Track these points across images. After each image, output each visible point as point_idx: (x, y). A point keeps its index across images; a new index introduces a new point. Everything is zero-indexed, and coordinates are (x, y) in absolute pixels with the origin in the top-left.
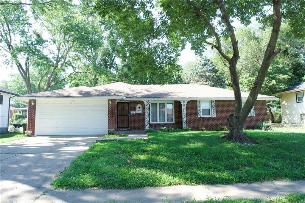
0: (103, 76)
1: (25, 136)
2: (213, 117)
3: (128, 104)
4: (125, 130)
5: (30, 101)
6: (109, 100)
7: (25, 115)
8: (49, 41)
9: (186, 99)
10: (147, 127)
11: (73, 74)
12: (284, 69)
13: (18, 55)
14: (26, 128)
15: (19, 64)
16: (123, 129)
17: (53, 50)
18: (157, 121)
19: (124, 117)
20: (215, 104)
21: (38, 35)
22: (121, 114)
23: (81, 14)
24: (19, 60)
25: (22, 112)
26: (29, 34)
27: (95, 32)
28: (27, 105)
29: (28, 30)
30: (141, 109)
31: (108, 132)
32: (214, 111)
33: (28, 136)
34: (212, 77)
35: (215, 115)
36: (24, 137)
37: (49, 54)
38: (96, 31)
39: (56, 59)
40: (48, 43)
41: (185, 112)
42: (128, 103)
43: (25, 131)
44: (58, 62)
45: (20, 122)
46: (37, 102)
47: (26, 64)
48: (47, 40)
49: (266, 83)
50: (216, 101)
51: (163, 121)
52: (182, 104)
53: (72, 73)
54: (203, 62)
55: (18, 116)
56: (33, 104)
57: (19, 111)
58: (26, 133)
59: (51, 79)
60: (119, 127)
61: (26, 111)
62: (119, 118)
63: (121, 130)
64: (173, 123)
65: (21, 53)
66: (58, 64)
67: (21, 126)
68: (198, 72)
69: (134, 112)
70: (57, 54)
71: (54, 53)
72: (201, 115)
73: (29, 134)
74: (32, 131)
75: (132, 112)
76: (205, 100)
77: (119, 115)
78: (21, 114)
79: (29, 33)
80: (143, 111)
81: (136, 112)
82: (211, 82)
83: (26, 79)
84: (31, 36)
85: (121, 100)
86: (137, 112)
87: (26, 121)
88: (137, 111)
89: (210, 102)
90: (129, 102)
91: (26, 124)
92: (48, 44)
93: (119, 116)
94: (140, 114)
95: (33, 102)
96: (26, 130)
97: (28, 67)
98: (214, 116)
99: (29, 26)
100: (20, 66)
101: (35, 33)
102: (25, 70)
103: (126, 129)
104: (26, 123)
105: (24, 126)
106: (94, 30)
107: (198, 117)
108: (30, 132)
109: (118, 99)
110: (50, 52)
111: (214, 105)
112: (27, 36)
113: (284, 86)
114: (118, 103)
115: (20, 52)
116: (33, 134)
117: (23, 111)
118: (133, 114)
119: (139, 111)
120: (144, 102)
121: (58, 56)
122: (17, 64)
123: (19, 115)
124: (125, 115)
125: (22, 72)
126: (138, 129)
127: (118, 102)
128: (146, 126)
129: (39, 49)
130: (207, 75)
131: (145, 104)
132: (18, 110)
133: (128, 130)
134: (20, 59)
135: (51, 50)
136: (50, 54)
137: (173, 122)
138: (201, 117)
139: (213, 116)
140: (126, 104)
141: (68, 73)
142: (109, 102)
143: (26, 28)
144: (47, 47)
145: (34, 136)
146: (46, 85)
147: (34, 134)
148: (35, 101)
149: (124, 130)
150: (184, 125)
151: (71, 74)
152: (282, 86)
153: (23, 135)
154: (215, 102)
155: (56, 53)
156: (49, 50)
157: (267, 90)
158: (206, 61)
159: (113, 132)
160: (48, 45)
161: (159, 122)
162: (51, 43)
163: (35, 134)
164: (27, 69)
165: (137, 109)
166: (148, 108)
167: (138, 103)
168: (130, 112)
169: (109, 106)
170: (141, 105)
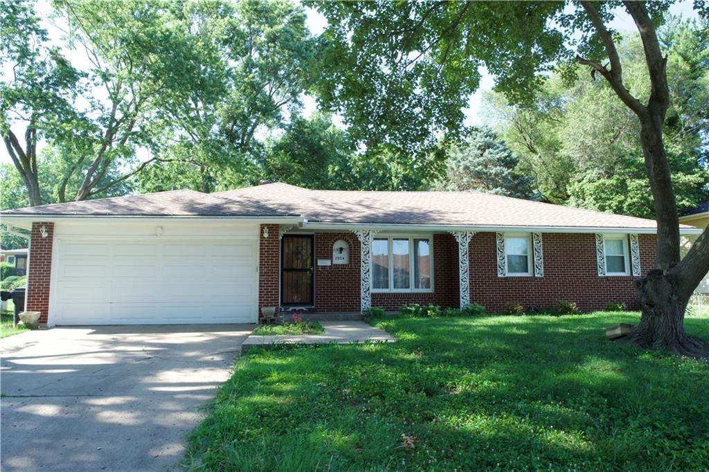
0: (229, 171)
1: (20, 327)
2: (536, 278)
3: (310, 239)
4: (302, 310)
5: (37, 226)
6: (262, 227)
7: (22, 268)
8: (90, 76)
9: (469, 229)
10: (366, 304)
11: (152, 163)
12: (685, 160)
13: (7, 111)
14: (23, 305)
15: (10, 133)
16: (297, 308)
17: (99, 101)
18: (387, 287)
19: (299, 274)
20: (541, 243)
21: (62, 62)
22: (290, 267)
23: (173, 16)
24: (10, 123)
25: (15, 258)
26: (38, 60)
27: (210, 58)
28: (28, 238)
29: (37, 50)
30: (345, 254)
31: (261, 315)
32: (539, 262)
33: (30, 326)
34: (504, 177)
35: (542, 271)
36: (15, 330)
37: (90, 109)
38: (213, 55)
39: (108, 123)
40: (89, 81)
41: (468, 262)
42: (311, 237)
43: (21, 314)
44: (111, 132)
45: (9, 284)
46: (56, 231)
47: (28, 135)
48: (86, 72)
49: (642, 194)
50: (544, 234)
51: (402, 288)
52: (459, 240)
53: (150, 161)
54: (483, 140)
55: (5, 270)
56: (45, 235)
57: (8, 257)
58: (24, 317)
59: (92, 179)
60: (284, 301)
61: (25, 257)
62: (285, 278)
63: (291, 309)
64: (429, 294)
65: (17, 105)
66: (111, 137)
67: (10, 298)
68: (469, 164)
69: (327, 263)
70: (111, 111)
71: (102, 109)
72: (504, 272)
73: (32, 323)
74: (39, 312)
75: (321, 263)
76: (516, 232)
77: (285, 270)
78: (13, 265)
79: (39, 55)
80: (350, 258)
81: (332, 262)
82: (503, 189)
83: (27, 176)
84: (43, 64)
85: (295, 228)
86: (335, 262)
87: (23, 283)
88: (334, 258)
89: (528, 237)
90: (313, 235)
91: (24, 293)
92: (88, 84)
93: (285, 273)
94: (344, 266)
95: (44, 230)
96: (22, 309)
97: (35, 142)
98: (539, 276)
99: (40, 36)
100: (11, 140)
101: (54, 54)
102: (25, 150)
103: (303, 308)
104: (24, 289)
105: (18, 297)
106: (209, 54)
107: (499, 276)
108: (35, 315)
109: (287, 226)
110: (93, 106)
111: (539, 245)
112: (32, 64)
113: (688, 201)
114: (285, 236)
115: (13, 102)
116: (41, 323)
117: (18, 257)
118: (325, 267)
119: (340, 258)
120: (358, 233)
121: (113, 115)
122: (3, 135)
123: (7, 268)
124: (302, 270)
125: (18, 156)
126: (337, 309)
127: (285, 232)
128: (362, 300)
129: (63, 97)
130: (493, 171)
131: (361, 239)
132: (6, 256)
133: (311, 311)
134: (13, 120)
135: (94, 100)
136: (92, 111)
137: (431, 290)
138: (507, 277)
139: (536, 276)
140: (305, 240)
141: (139, 161)
142: (262, 232)
143: (33, 41)
144: (86, 90)
145: (47, 328)
146: (81, 192)
147: (46, 322)
148: (50, 227)
149: (299, 310)
150: (465, 299)
151: (145, 163)
152: (684, 202)
153: (14, 324)
154: (541, 238)
155: (108, 109)
156: (90, 100)
157: (647, 211)
158: (488, 138)
159: (273, 317)
160: (89, 86)
161: (392, 290)
162: (95, 82)
163: (50, 321)
164: (32, 148)
165: (335, 254)
166: (369, 252)
167: (337, 237)
168: (317, 262)
169: (262, 244)
170: (347, 241)
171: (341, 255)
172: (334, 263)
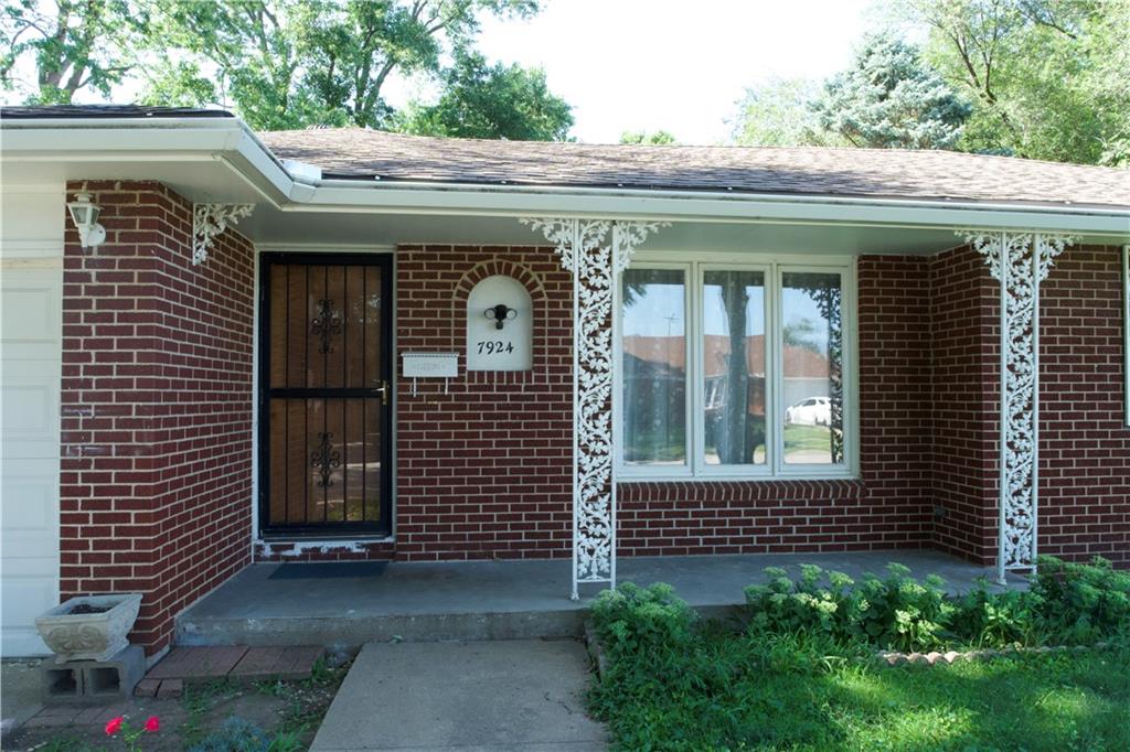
3: (374, 273)
4: (347, 553)
6: (71, 195)
10: (593, 553)
16: (326, 547)
19: (335, 407)
22: (295, 383)
30: (516, 331)
41: (1035, 368)
42: (383, 261)
52: (1002, 271)
54: (886, 61)
60: (276, 516)
62: (277, 426)
63: (299, 549)
64: (843, 484)
68: (856, 116)
69: (443, 366)
75: (417, 366)
77: (279, 393)
80: (537, 347)
81: (462, 361)
86: (478, 361)
88: (471, 347)
90: (389, 257)
93: (277, 406)
94: (508, 379)
103: (351, 545)
114: (273, 260)
118: (433, 383)
119: (495, 348)
120: (561, 236)
124: (342, 394)
126: (483, 548)
128: (578, 537)
131: (574, 263)
133: (376, 556)
137: (845, 470)
140: (354, 275)
150: (1018, 526)
158: (900, 56)
161: (698, 468)
165: (478, 331)
166: (608, 324)
167: (484, 264)
168: (400, 360)
169: (71, 280)
170: (523, 281)
171: (503, 336)
172: (470, 366)
